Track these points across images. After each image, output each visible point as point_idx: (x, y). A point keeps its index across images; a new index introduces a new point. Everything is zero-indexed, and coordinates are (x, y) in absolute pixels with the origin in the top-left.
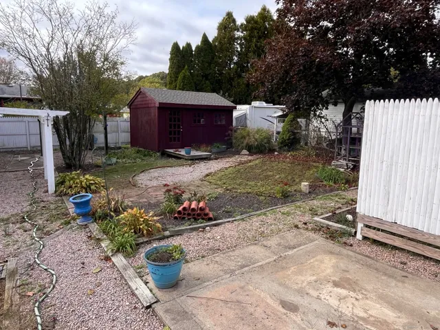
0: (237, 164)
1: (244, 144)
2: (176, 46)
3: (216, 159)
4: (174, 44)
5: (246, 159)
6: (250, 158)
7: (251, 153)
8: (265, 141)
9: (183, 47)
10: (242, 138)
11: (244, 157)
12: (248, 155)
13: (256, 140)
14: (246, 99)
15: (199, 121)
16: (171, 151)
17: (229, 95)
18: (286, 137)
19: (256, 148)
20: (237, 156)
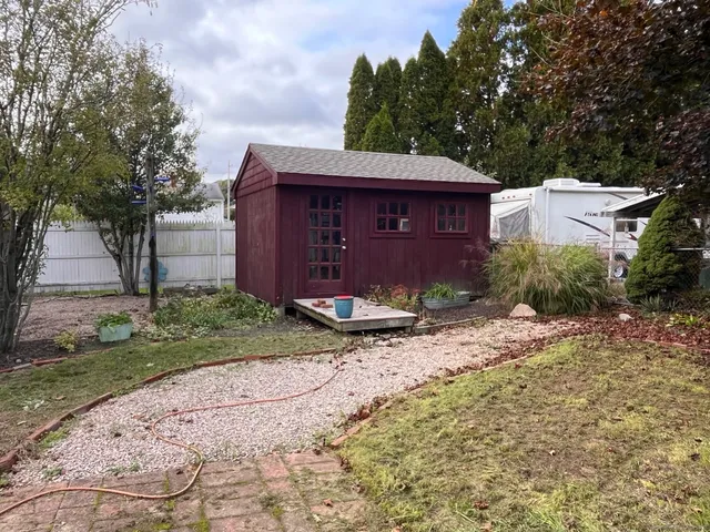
0: (494, 354)
1: (522, 288)
2: (363, 65)
3: (431, 331)
4: (358, 61)
5: (524, 336)
6: (540, 330)
7: (543, 315)
8: (588, 278)
9: (380, 68)
10: (514, 268)
11: (522, 325)
12: (535, 320)
13: (559, 276)
14: (527, 176)
15: (394, 225)
16: (307, 303)
17: (484, 166)
18: (656, 265)
19: (557, 299)
20: (498, 323)
